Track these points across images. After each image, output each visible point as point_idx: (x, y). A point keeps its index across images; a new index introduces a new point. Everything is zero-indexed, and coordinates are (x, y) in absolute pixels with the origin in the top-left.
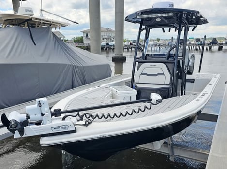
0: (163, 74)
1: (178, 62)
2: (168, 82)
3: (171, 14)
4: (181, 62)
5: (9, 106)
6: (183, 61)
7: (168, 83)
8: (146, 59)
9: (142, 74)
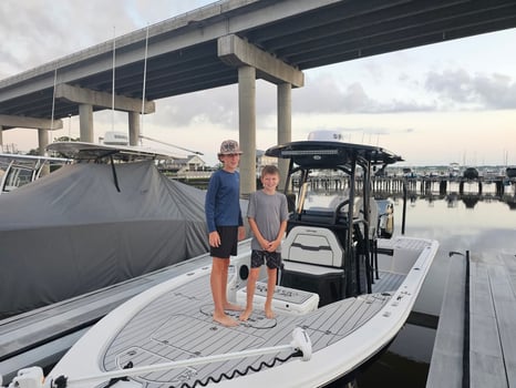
0: (329, 248)
1: (356, 226)
2: (339, 263)
3: (335, 152)
4: (362, 227)
5: (55, 302)
6: (365, 224)
7: (339, 265)
8: (300, 219)
9: (294, 245)
